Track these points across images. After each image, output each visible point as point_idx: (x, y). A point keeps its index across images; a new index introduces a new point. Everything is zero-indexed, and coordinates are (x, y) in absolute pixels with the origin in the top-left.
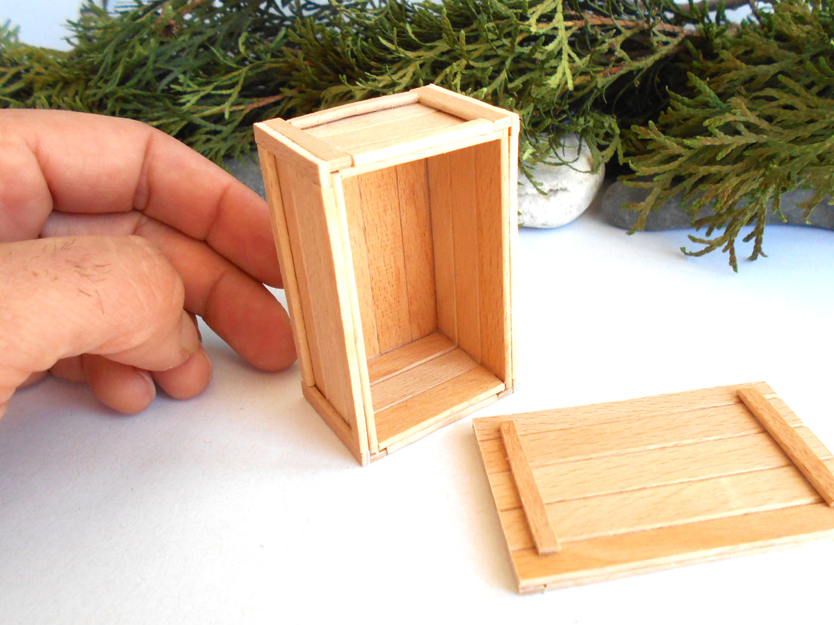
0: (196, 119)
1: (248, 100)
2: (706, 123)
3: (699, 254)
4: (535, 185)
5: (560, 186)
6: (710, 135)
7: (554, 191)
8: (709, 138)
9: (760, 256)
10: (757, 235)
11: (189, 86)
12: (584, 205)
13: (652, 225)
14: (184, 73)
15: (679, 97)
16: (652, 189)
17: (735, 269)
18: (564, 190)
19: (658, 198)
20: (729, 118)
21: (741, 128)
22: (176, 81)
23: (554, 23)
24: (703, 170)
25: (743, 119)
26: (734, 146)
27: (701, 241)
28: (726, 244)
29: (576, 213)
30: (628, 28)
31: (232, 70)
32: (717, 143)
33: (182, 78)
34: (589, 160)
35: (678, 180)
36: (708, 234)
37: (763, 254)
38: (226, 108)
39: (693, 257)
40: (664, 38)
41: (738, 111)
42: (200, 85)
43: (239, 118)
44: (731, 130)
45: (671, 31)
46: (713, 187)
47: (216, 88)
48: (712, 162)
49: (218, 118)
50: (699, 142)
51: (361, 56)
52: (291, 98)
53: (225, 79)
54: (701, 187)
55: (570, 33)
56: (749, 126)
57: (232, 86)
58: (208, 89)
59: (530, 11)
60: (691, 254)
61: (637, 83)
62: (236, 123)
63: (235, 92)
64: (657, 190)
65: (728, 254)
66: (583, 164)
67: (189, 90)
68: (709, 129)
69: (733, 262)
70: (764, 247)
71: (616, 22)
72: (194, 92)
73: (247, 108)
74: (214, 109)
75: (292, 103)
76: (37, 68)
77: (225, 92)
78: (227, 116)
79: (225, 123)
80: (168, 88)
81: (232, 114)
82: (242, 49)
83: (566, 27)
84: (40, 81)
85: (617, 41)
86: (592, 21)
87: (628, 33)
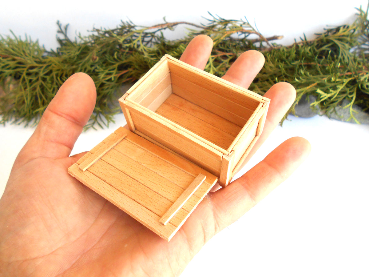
0: (104, 81)
1: (118, 72)
14: (99, 65)
22: (96, 68)
31: (113, 64)
33: (98, 67)
38: (112, 77)
42: (105, 69)
43: (117, 79)
47: (110, 70)
49: (110, 80)
52: (131, 72)
53: (111, 67)
55: (213, 60)
57: (114, 69)
58: (107, 71)
62: (116, 81)
63: (115, 71)
67: (101, 71)
71: (227, 54)
72: (103, 72)
73: (118, 75)
74: (109, 77)
75: (132, 73)
76: (53, 65)
77: (112, 72)
78: (113, 79)
79: (112, 81)
80: (94, 71)
81: (115, 77)
82: (116, 57)
83: (212, 58)
84: (54, 69)
85: (227, 60)
86: (220, 54)
87: (231, 58)
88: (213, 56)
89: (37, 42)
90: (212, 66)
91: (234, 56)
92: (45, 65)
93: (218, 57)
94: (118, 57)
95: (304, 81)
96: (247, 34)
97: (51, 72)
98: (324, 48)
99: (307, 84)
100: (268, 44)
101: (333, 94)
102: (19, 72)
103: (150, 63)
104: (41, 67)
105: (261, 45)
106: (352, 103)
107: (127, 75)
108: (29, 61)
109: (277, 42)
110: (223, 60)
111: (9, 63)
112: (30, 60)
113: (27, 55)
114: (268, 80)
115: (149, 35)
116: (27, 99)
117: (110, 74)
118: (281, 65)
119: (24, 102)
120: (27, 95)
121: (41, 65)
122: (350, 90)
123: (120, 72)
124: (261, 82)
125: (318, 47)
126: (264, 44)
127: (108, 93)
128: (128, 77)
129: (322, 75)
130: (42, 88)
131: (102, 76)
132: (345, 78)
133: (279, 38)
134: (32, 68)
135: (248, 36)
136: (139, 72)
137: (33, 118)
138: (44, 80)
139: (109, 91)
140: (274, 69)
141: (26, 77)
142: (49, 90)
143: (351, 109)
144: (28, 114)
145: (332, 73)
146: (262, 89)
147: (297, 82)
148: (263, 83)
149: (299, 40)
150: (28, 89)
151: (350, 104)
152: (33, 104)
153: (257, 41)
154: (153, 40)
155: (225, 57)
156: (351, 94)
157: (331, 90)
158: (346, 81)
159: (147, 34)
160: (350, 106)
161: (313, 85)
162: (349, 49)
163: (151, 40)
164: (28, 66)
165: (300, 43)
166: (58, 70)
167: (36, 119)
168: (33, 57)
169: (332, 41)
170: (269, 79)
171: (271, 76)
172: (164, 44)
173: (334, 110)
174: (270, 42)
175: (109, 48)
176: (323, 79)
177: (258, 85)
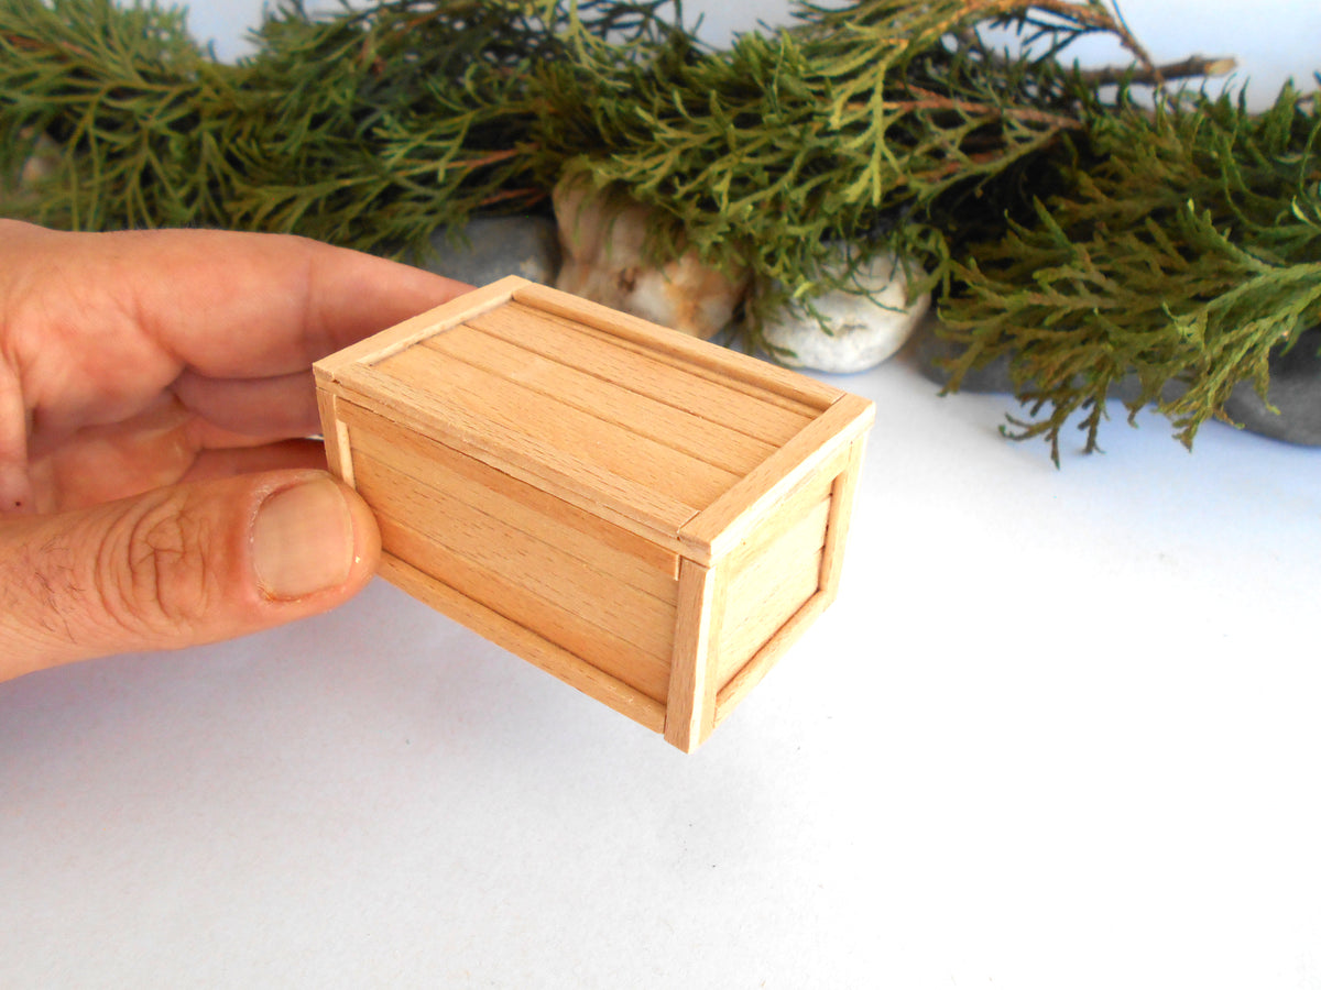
0: (400, 178)
1: (472, 153)
2: (1036, 275)
3: (1019, 438)
4: (820, 319)
5: (858, 322)
6: (1038, 290)
7: (849, 328)
8: (1037, 295)
9: (1095, 451)
10: (1091, 424)
11: (396, 131)
12: (891, 348)
13: (975, 383)
14: (392, 113)
15: (1019, 228)
16: (971, 343)
17: (1057, 463)
18: (862, 327)
19: (980, 355)
20: (1065, 272)
21: (1081, 287)
22: (379, 124)
23: (870, 106)
24: (1029, 334)
25: (1083, 276)
26: (1068, 310)
27: (1018, 423)
28: (1049, 432)
29: (877, 358)
30: (974, 115)
31: (454, 114)
32: (1046, 302)
33: (388, 120)
34: (904, 288)
35: (1004, 337)
36: (1034, 412)
37: (1097, 449)
38: (441, 166)
39: (1011, 441)
40: (1024, 132)
41: (1079, 264)
42: (414, 131)
43: (458, 180)
44: (1066, 287)
45: (1040, 120)
46: (1037, 358)
47: (431, 138)
48: (1039, 324)
49: (428, 179)
50: (1027, 298)
51: (616, 122)
52: (527, 157)
53: (443, 126)
54: (1027, 356)
55: (891, 120)
57: (451, 135)
58: (421, 139)
59: (839, 88)
60: (1012, 437)
61: (979, 192)
62: (453, 187)
63: (454, 146)
64: (977, 347)
65: (1050, 444)
66: (893, 295)
67: (396, 136)
68: (1040, 283)
69: (1055, 456)
70: (1100, 440)
71: (960, 106)
72: (403, 141)
73: (469, 166)
74: (427, 167)
75: (529, 164)
76: (207, 91)
77: (442, 144)
78: (441, 176)
79: (440, 186)
80: (368, 133)
81: (449, 172)
82: (469, 86)
83: (887, 113)
84: (208, 109)
85: (956, 135)
86: (926, 102)
87: (974, 123)
88: (892, 106)
90: (881, 145)
91: (987, 120)
92: (175, 91)
93: (912, 112)
94: (479, 92)
96: (1062, 36)
97: (194, 119)
102: (68, 108)
104: (160, 96)
107: (509, 172)
108: (113, 67)
110: (933, 128)
111: (39, 67)
112: (123, 66)
113: (117, 45)
117: (435, 155)
120: (87, 206)
121: (158, 88)
123: (475, 153)
126: (1142, 95)
127: (406, 231)
128: (509, 185)
130: (147, 177)
131: (396, 154)
133: (1215, 68)
134: (120, 93)
135: (1065, 43)
138: (159, 144)
139: (416, 224)
141: (94, 132)
142: (170, 189)
146: (1107, 266)
150: (98, 178)
153: (1106, 77)
155: (948, 120)
159: (621, 9)
164: (109, 85)
166: (221, 116)
168: (139, 57)
174: (1173, 87)
175: (451, 49)
177: (1091, 252)
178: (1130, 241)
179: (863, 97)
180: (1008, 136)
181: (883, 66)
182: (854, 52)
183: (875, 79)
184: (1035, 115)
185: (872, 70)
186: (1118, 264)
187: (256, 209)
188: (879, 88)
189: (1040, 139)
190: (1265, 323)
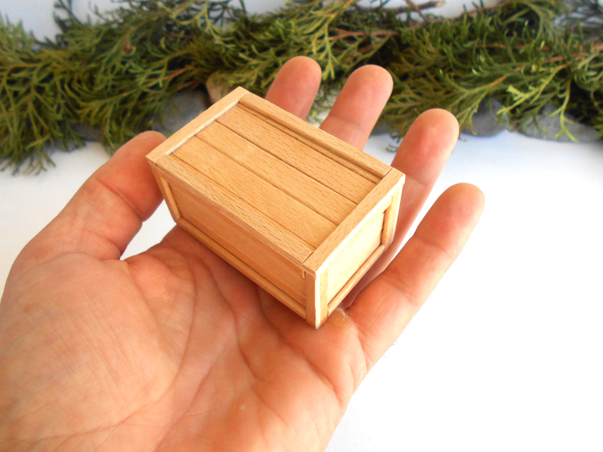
0: (145, 89)
2: (393, 97)
8: (394, 104)
11: (138, 69)
14: (135, 62)
20: (403, 95)
21: (408, 100)
22: (131, 67)
23: (324, 40)
24: (393, 117)
25: (408, 96)
26: (405, 108)
27: (394, 147)
30: (360, 36)
31: (158, 59)
32: (398, 107)
33: (134, 65)
36: (398, 142)
38: (160, 81)
40: (378, 40)
41: (407, 92)
42: (146, 68)
43: (167, 84)
44: (403, 100)
45: (382, 34)
46: (397, 125)
47: (154, 70)
49: (156, 87)
50: (391, 106)
51: (230, 58)
52: (191, 71)
53: (157, 64)
54: (394, 125)
55: (332, 44)
56: (411, 99)
57: (161, 68)
58: (149, 72)
59: (313, 36)
60: (391, 151)
62: (166, 88)
63: (163, 72)
67: (139, 71)
68: (395, 100)
71: (355, 35)
72: (142, 73)
73: (170, 78)
74: (154, 82)
75: (193, 73)
76: (54, 64)
77: (158, 72)
78: (161, 85)
79: (160, 89)
80: (127, 72)
81: (164, 82)
82: (163, 46)
83: (330, 41)
84: (56, 72)
85: (355, 45)
86: (343, 34)
87: (360, 40)
88: (331, 38)
89: (20, 25)
90: (330, 55)
91: (365, 38)
92: (39, 66)
93: (338, 41)
94: (167, 47)
95: (486, 74)
97: (51, 76)
98: (514, 18)
99: (490, 80)
100: (421, 15)
101: (533, 93)
103: (224, 54)
104: (33, 69)
105: (409, 18)
106: (564, 107)
107: (185, 77)
108: (10, 59)
109: (434, 11)
110: (347, 44)
112: (12, 57)
113: (7, 48)
114: (424, 76)
115: (219, 7)
116: (12, 126)
117: (155, 76)
118: (448, 49)
119: (7, 132)
120: (12, 119)
121: (32, 65)
122: (561, 85)
123: (172, 72)
124: (413, 79)
125: (504, 17)
126: (414, 15)
127: (153, 110)
128: (187, 81)
129: (514, 62)
130: (38, 105)
131: (141, 80)
132: (553, 66)
133: (439, 4)
134: (17, 70)
135: (386, 2)
136: (205, 70)
137: (26, 157)
138: (40, 90)
139: (156, 107)
140: (434, 56)
141: (7, 88)
142: (49, 107)
143: (563, 118)
144: (16, 152)
145: (532, 58)
146: (416, 91)
147: (474, 76)
148: (417, 80)
149: (470, 8)
150: (13, 108)
151: (560, 110)
152: (23, 134)
153: (401, 10)
154: (226, 15)
155: (351, 39)
156: (562, 92)
157: (530, 88)
158: (554, 71)
159: (213, 4)
160: (560, 114)
161: (501, 80)
162: (554, 19)
163: (221, 16)
164: (10, 68)
165: (472, 12)
166: (64, 73)
167: (32, 160)
168: (17, 52)
169: (525, 6)
170: (428, 73)
171: (429, 69)
172: (246, 21)
173: (534, 120)
174: (424, 12)
175: (151, 31)
176: (518, 69)
177: (409, 85)
178: (422, 80)
179: (322, 38)
180: (373, 43)
181: (326, 25)
182: (315, 21)
183: (324, 31)
184: (381, 32)
185: (323, 28)
186: (419, 89)
187: (91, 112)
188: (327, 34)
189: (384, 41)
190: (469, 109)
